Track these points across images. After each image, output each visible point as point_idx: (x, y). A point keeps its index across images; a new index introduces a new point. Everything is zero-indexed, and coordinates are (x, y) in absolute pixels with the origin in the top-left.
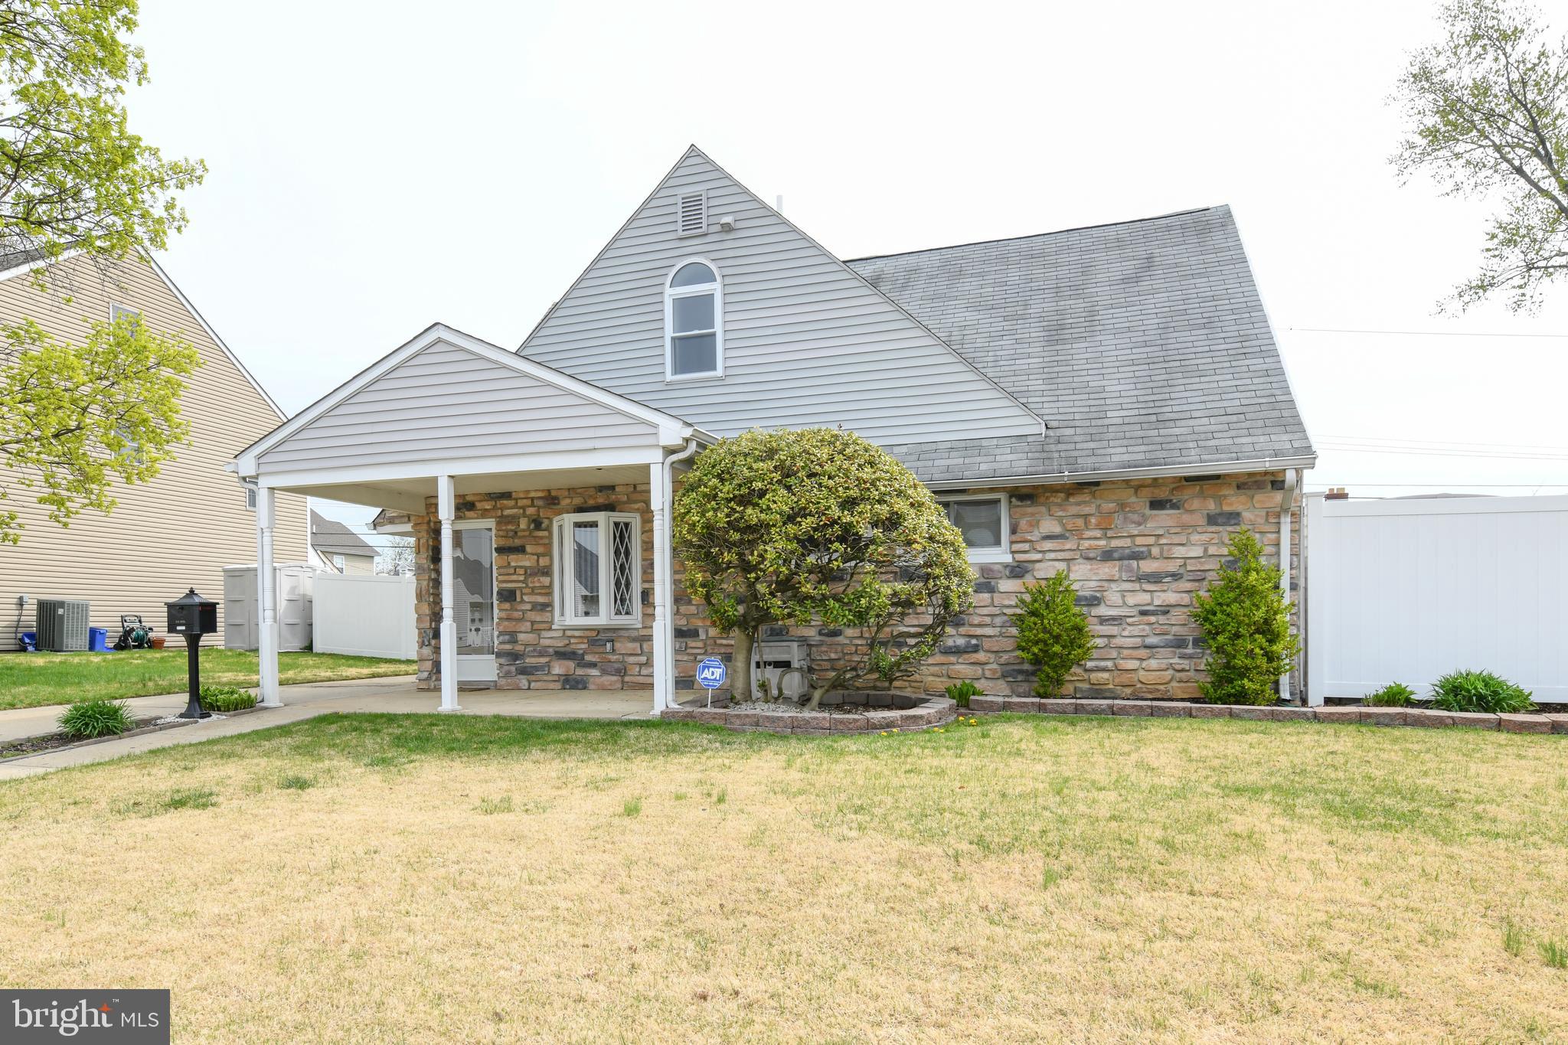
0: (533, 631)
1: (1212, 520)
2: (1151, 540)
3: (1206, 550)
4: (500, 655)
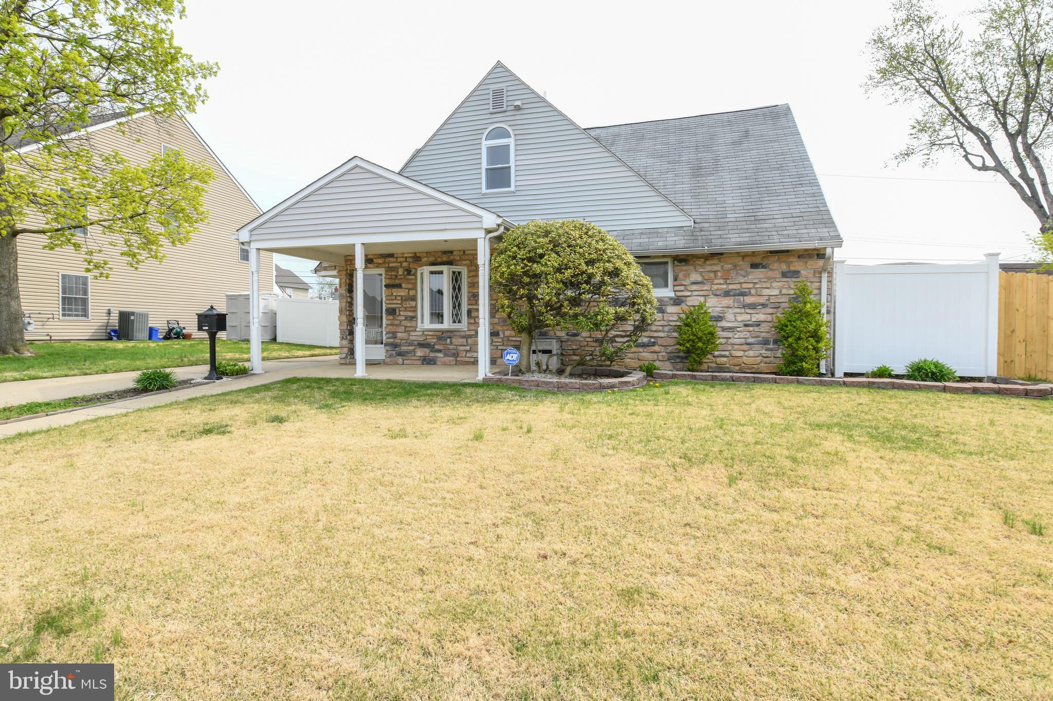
0: (405, 331)
1: (784, 275)
2: (751, 285)
3: (781, 291)
4: (387, 345)
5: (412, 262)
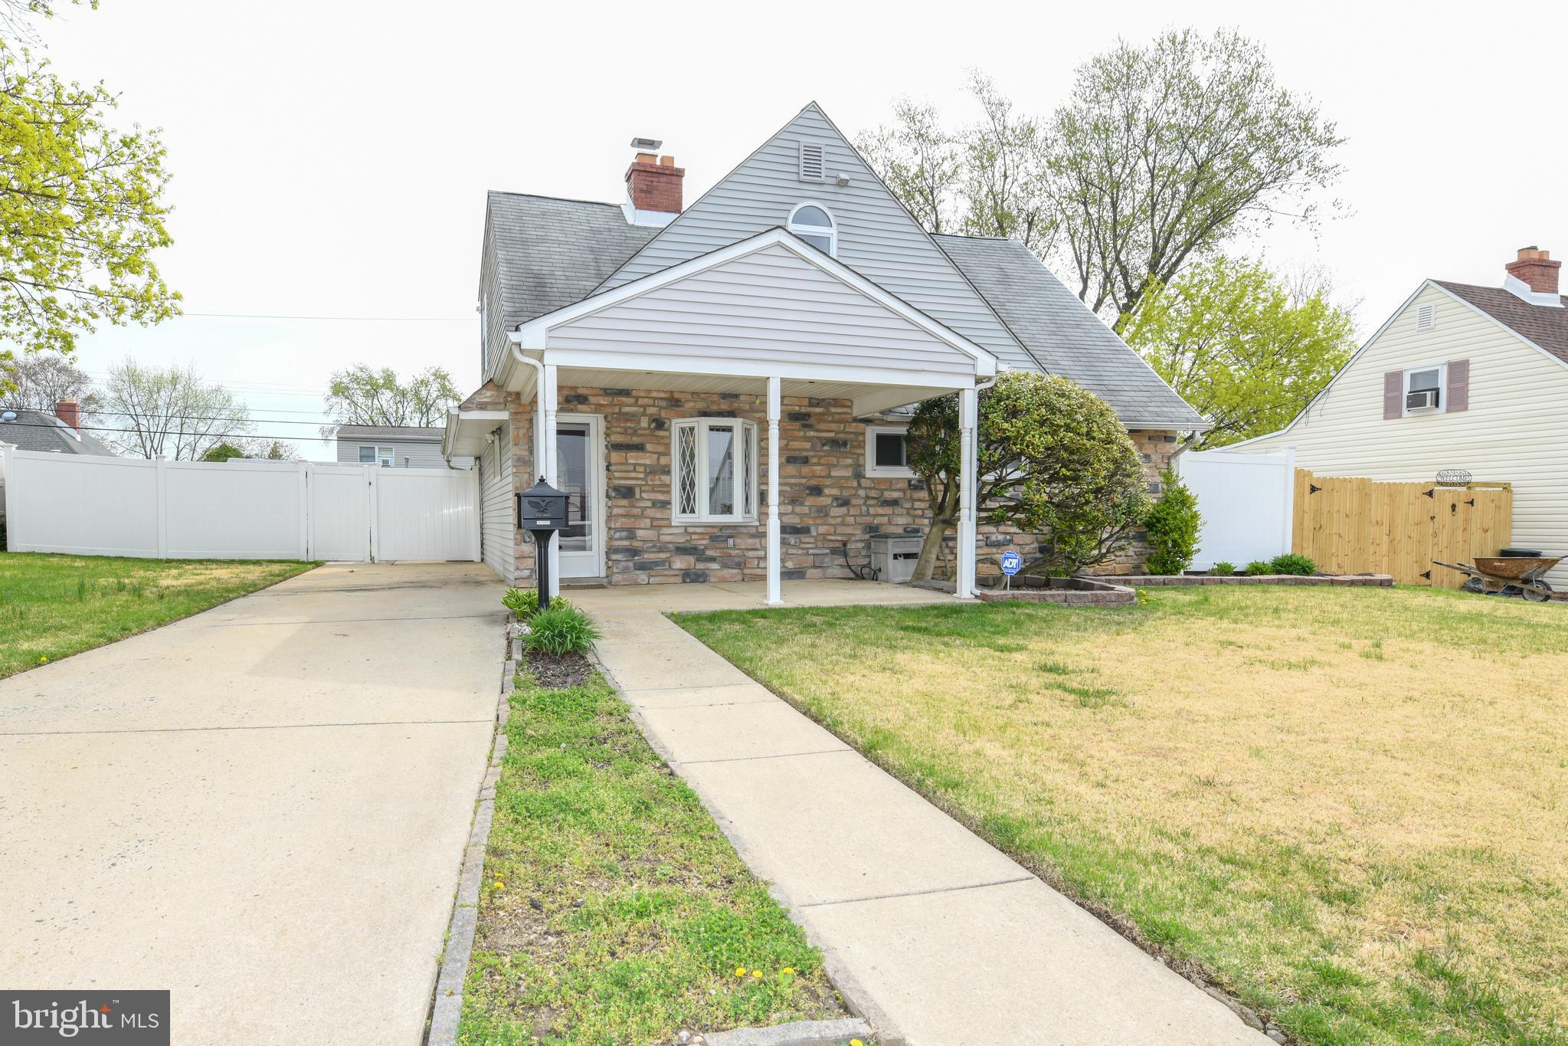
0: (652, 528)
4: (617, 551)
5: (665, 408)
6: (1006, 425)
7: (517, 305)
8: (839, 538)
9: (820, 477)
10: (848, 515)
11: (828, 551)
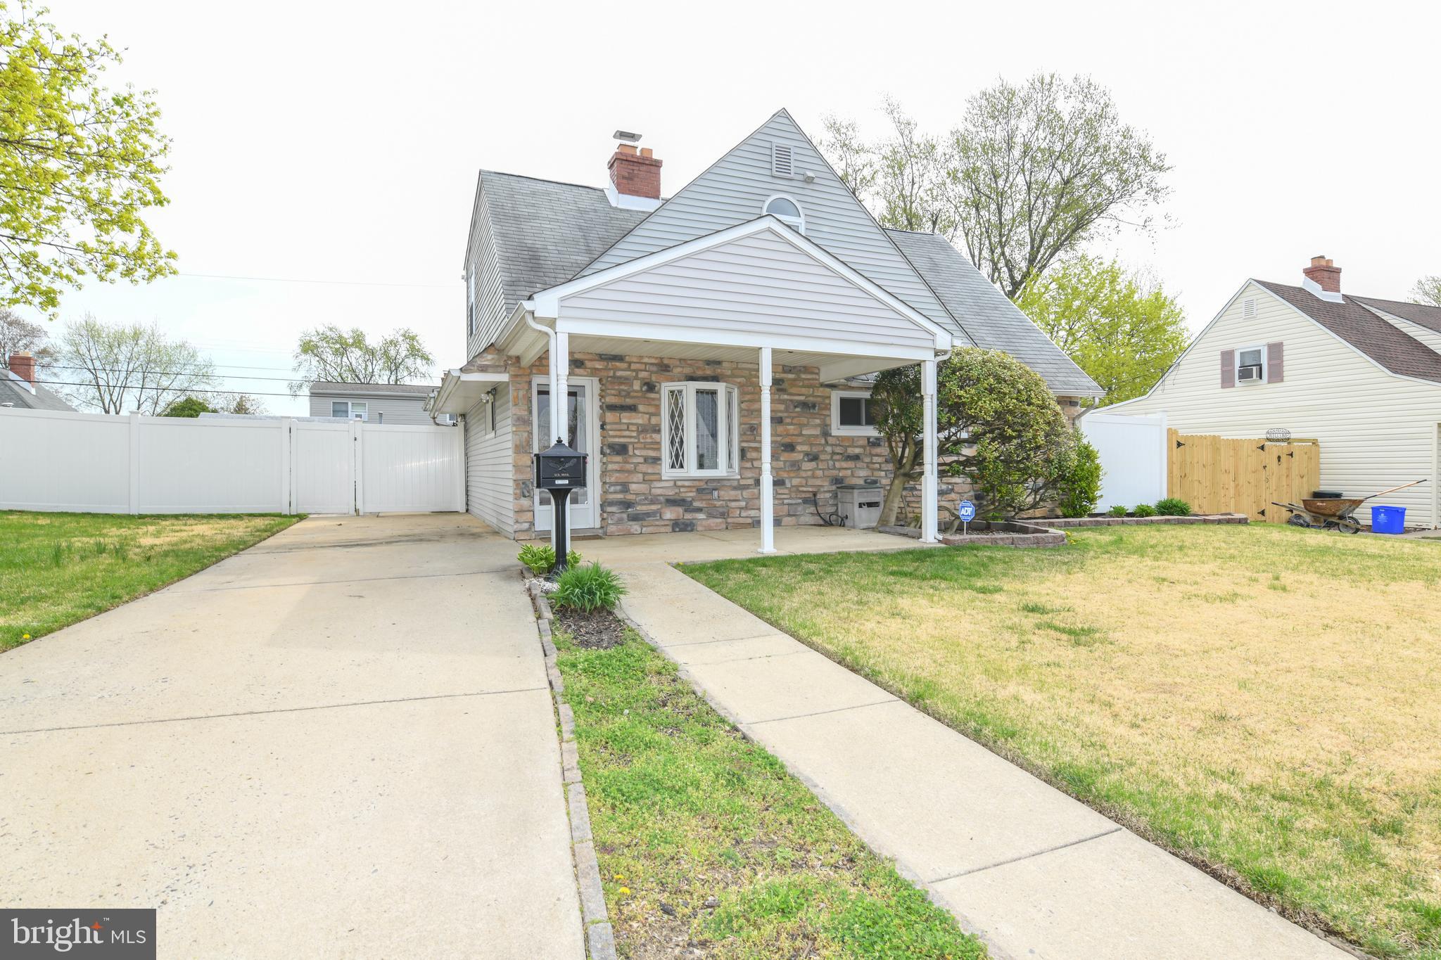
0: (644, 481)
4: (611, 504)
5: (656, 373)
6: (962, 393)
7: (513, 275)
8: (810, 489)
9: (793, 435)
10: (817, 469)
11: (800, 501)
